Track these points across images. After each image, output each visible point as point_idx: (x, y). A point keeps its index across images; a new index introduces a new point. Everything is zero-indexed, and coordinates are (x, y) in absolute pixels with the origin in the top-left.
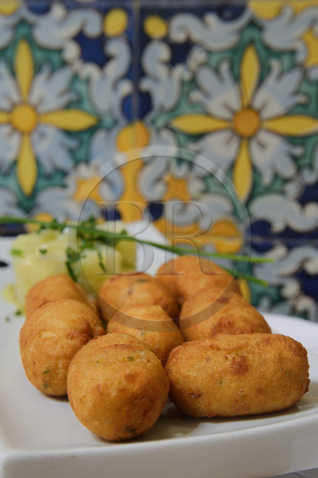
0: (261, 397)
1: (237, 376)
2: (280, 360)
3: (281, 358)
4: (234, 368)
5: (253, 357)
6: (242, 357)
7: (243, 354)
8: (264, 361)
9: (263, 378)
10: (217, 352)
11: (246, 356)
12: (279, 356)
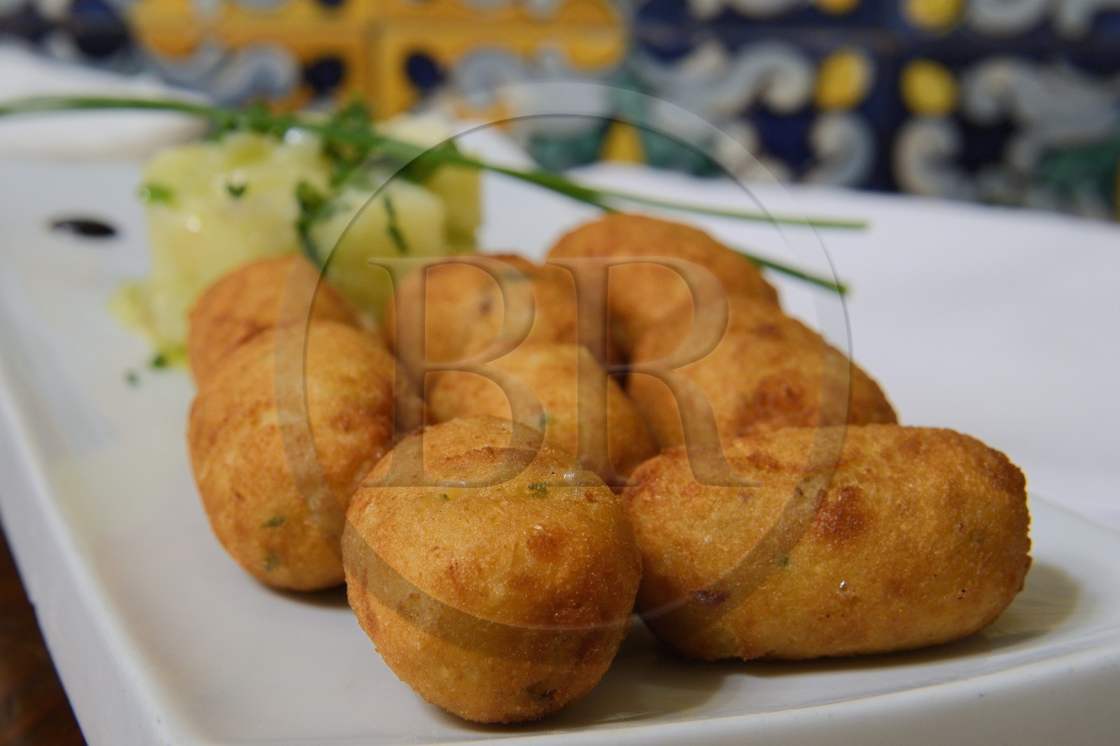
0: (898, 605)
1: (834, 544)
2: (956, 499)
3: (958, 495)
4: (825, 521)
5: (878, 490)
6: (846, 490)
7: (847, 481)
8: (908, 503)
9: (906, 549)
10: (771, 474)
11: (858, 489)
12: (951, 489)
